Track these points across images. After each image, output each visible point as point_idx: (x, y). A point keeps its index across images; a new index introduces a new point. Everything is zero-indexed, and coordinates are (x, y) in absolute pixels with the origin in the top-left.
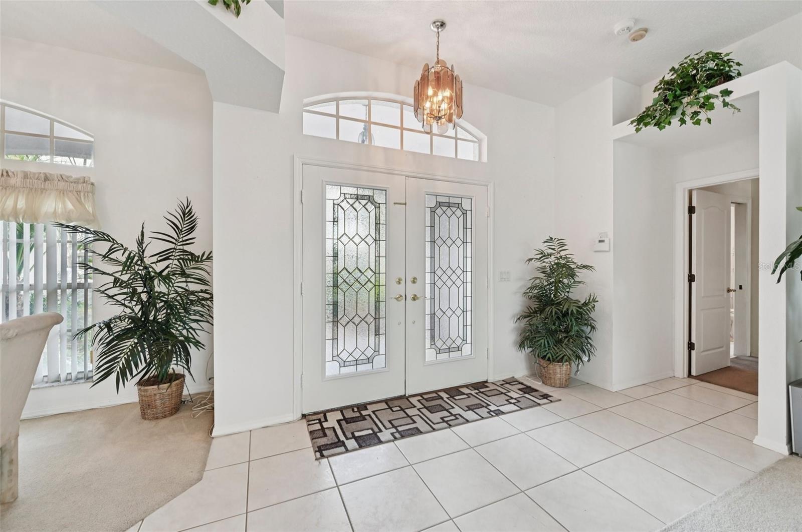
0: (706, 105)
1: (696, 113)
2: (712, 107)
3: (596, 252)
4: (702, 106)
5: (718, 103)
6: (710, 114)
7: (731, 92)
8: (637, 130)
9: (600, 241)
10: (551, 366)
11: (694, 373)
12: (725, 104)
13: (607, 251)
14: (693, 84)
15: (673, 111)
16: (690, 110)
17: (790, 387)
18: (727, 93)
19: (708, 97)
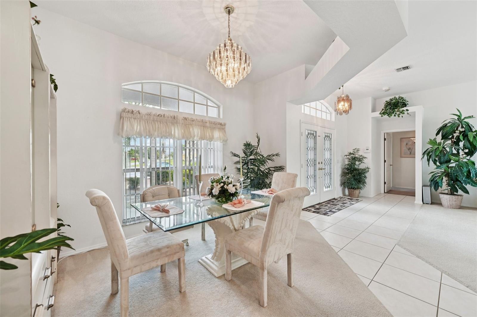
0: (402, 112)
1: (399, 114)
2: (404, 113)
3: (365, 153)
4: (401, 112)
5: (406, 112)
6: (403, 115)
7: (408, 110)
8: (382, 116)
9: (367, 149)
10: (355, 191)
11: (386, 192)
12: (408, 114)
13: (369, 153)
14: (397, 105)
15: (393, 113)
16: (398, 113)
17: (423, 187)
18: (407, 110)
19: (403, 111)
